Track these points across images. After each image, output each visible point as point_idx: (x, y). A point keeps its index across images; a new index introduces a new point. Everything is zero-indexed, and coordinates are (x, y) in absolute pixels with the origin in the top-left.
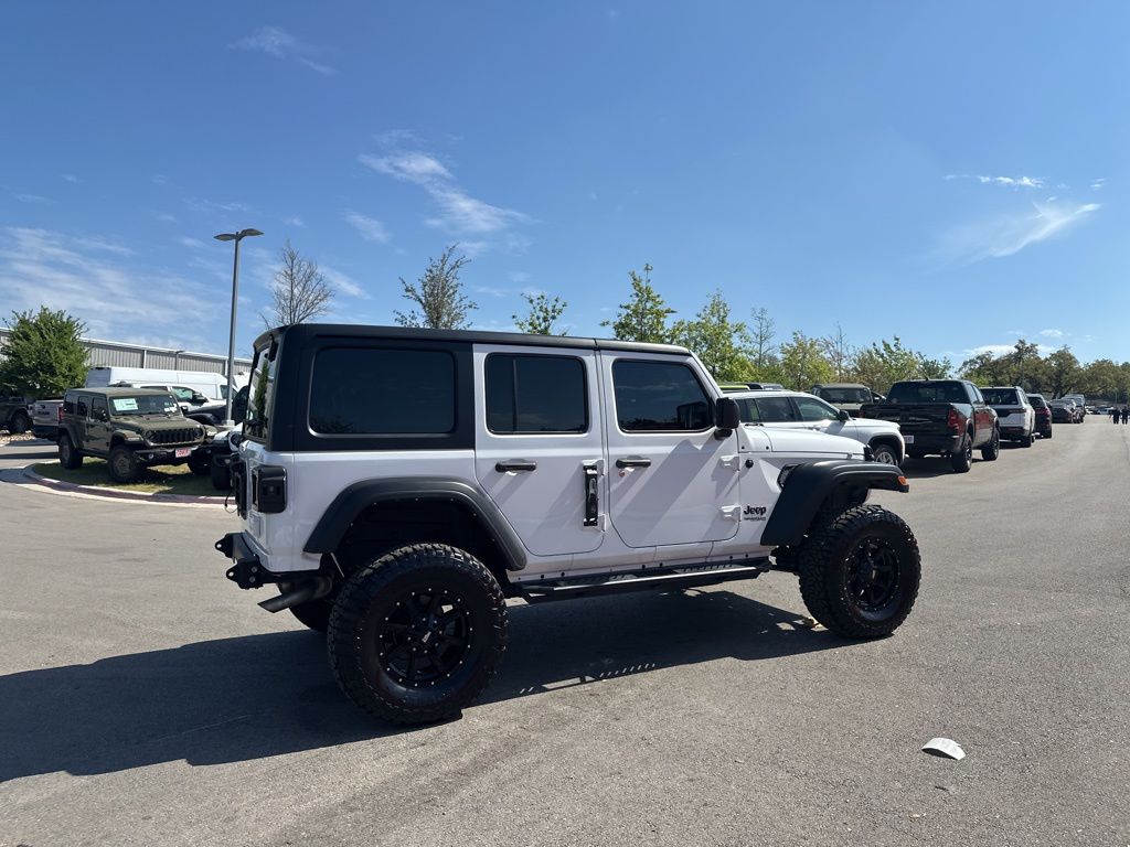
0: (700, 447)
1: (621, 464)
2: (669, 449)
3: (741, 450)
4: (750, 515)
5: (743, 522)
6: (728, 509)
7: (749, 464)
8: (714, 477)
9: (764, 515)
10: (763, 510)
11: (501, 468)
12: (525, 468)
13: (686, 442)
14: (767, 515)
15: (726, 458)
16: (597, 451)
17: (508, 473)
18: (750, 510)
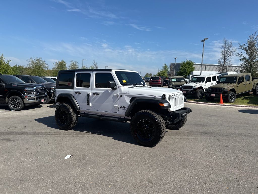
0: (110, 92)
1: (94, 94)
2: (103, 92)
3: (119, 93)
4: (121, 108)
5: (120, 109)
6: (115, 106)
7: (121, 96)
8: (113, 98)
9: (125, 109)
10: (125, 107)
11: (76, 93)
12: (79, 93)
13: (107, 90)
14: (126, 108)
15: (115, 94)
16: (90, 91)
17: (77, 94)
18: (121, 107)
